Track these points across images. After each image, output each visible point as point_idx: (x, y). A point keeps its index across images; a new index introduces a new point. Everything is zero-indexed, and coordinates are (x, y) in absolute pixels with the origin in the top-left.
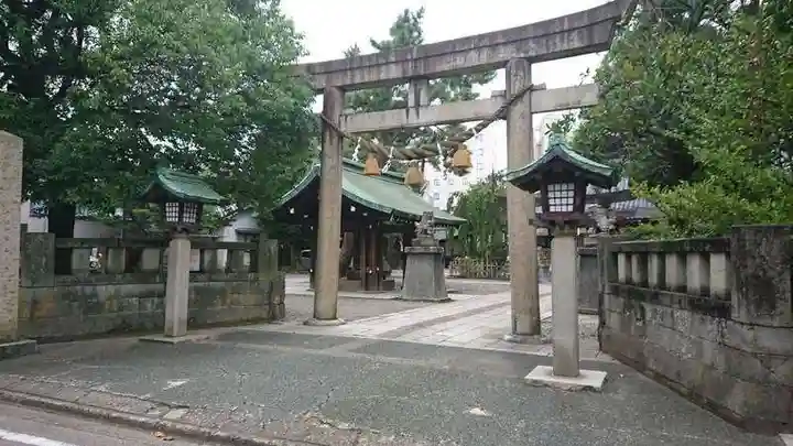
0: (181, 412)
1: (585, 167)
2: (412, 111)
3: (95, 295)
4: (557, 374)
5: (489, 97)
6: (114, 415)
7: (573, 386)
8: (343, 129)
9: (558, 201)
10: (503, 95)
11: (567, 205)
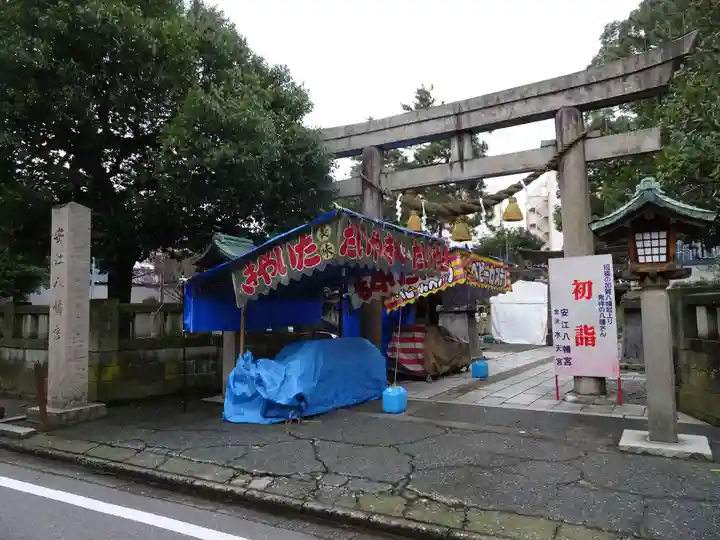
0: (266, 481)
1: (684, 212)
2: (457, 166)
3: (155, 359)
4: (653, 439)
5: (539, 147)
6: (198, 483)
7: (680, 453)
8: (383, 187)
9: (648, 251)
10: (555, 144)
11: (659, 255)
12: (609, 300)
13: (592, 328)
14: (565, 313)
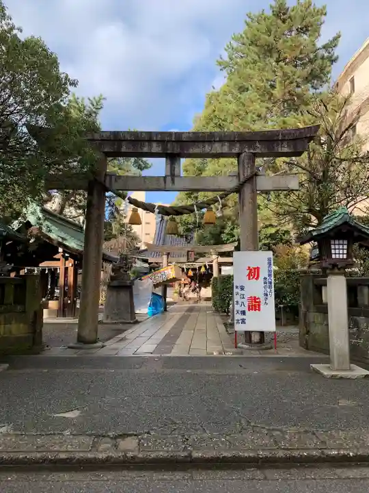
2: (168, 179)
10: (238, 175)
11: (343, 254)
12: (270, 280)
13: (259, 298)
14: (242, 288)
